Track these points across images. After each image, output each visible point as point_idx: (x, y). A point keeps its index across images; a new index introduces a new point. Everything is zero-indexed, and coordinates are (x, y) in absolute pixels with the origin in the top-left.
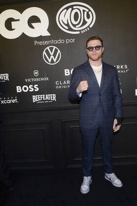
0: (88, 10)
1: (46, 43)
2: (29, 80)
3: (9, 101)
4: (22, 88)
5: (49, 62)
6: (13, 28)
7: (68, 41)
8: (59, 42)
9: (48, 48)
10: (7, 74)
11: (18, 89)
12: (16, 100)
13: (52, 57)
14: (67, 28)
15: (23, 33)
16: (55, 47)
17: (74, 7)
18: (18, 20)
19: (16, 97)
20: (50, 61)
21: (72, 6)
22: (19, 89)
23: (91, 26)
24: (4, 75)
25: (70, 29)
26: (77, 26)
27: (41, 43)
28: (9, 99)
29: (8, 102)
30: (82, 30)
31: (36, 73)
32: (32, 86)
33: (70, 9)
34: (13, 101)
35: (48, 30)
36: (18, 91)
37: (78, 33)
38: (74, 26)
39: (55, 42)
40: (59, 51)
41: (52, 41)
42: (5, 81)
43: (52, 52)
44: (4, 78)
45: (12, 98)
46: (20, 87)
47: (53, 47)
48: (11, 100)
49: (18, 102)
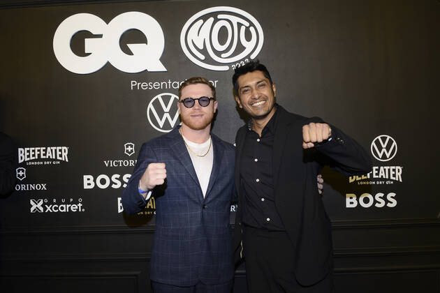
0: (247, 24)
1: (156, 85)
2: (113, 164)
3: (65, 208)
4: (95, 181)
5: (159, 127)
6: (86, 52)
9: (159, 97)
10: (64, 148)
11: (86, 182)
12: (80, 205)
13: (167, 116)
14: (203, 57)
15: (108, 63)
16: (174, 96)
17: (220, 16)
18: (100, 36)
19: (80, 200)
20: (161, 124)
21: (214, 15)
22: (88, 182)
23: (253, 57)
24: (58, 148)
25: (209, 60)
26: (223, 55)
27: (144, 86)
28: (65, 203)
29: (62, 208)
30: (234, 63)
31: (130, 149)
32: (118, 176)
33: (211, 20)
34: (74, 208)
35: (162, 60)
36: (86, 187)
37: (226, 68)
38: (218, 54)
39: (176, 85)
41: (170, 82)
42: (59, 162)
43: (166, 107)
44: (58, 156)
45: (71, 200)
46: (91, 177)
47: (171, 96)
48: (68, 206)
49: (83, 210)
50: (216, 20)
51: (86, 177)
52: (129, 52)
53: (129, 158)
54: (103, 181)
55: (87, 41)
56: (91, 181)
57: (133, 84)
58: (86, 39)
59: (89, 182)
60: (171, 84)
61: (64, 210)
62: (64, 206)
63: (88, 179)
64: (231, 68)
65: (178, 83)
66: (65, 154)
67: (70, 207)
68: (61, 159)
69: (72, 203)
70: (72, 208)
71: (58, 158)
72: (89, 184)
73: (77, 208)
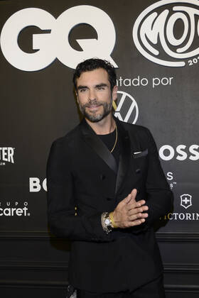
3: (10, 212)
4: (41, 184)
7: (157, 82)
8: (136, 82)
10: (10, 149)
11: (32, 185)
12: (25, 209)
13: (117, 116)
14: (156, 53)
15: (57, 60)
16: (125, 94)
17: (175, 8)
18: (48, 31)
19: (26, 203)
21: (169, 6)
24: (4, 148)
25: (163, 55)
26: (179, 50)
28: (10, 207)
29: (7, 212)
30: (191, 58)
33: (166, 12)
34: (19, 212)
35: (112, 55)
36: (32, 190)
37: (182, 64)
38: (174, 48)
39: (127, 83)
40: (134, 104)
41: (121, 80)
42: (4, 164)
43: (117, 106)
44: (4, 157)
45: (17, 203)
46: (37, 180)
47: (122, 94)
48: (13, 210)
49: (29, 214)
50: (171, 13)
51: (32, 180)
52: (78, 48)
55: (35, 37)
56: (38, 184)
58: (34, 35)
59: (35, 185)
60: (122, 81)
61: (9, 214)
62: (9, 210)
63: (35, 182)
64: (187, 64)
65: (130, 80)
66: (11, 155)
67: (15, 211)
68: (6, 160)
69: (17, 207)
70: (17, 212)
71: (4, 159)
72: (35, 187)
73: (22, 212)
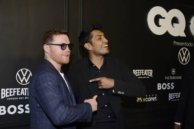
1: (181, 44)
2: (168, 78)
8: (189, 45)
9: (182, 49)
10: (151, 70)
11: (158, 86)
12: (156, 97)
13: (184, 58)
16: (187, 49)
19: (156, 95)
24: (149, 70)
27: (178, 44)
28: (150, 97)
31: (173, 71)
32: (169, 84)
36: (158, 89)
40: (189, 53)
42: (149, 77)
43: (184, 54)
44: (149, 74)
45: (153, 95)
48: (151, 98)
49: (157, 100)
51: (158, 84)
53: (173, 76)
54: (164, 86)
56: (160, 86)
57: (175, 42)
61: (150, 100)
62: (150, 98)
63: (159, 85)
69: (153, 97)
70: (153, 99)
72: (159, 88)
73: (154, 99)
